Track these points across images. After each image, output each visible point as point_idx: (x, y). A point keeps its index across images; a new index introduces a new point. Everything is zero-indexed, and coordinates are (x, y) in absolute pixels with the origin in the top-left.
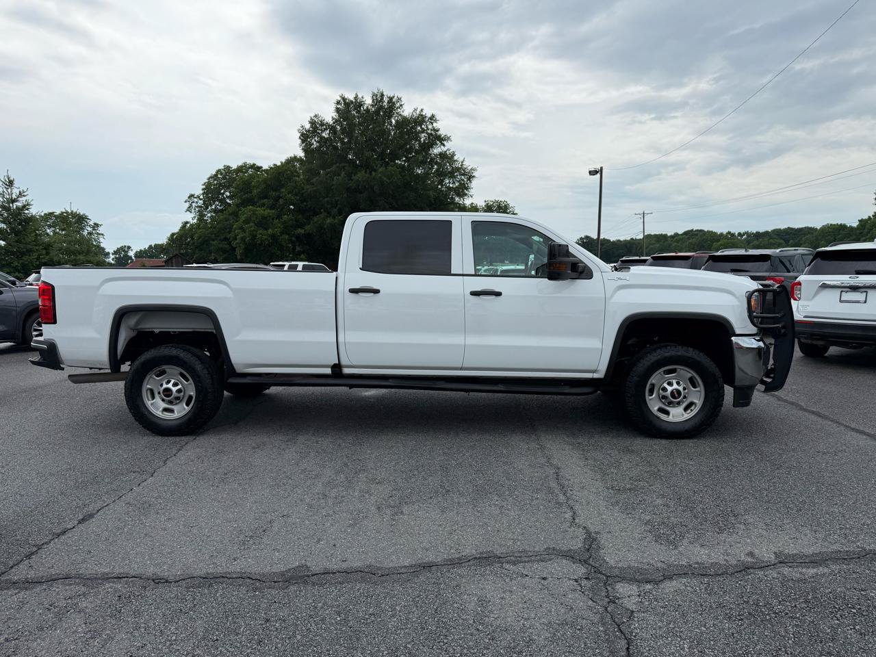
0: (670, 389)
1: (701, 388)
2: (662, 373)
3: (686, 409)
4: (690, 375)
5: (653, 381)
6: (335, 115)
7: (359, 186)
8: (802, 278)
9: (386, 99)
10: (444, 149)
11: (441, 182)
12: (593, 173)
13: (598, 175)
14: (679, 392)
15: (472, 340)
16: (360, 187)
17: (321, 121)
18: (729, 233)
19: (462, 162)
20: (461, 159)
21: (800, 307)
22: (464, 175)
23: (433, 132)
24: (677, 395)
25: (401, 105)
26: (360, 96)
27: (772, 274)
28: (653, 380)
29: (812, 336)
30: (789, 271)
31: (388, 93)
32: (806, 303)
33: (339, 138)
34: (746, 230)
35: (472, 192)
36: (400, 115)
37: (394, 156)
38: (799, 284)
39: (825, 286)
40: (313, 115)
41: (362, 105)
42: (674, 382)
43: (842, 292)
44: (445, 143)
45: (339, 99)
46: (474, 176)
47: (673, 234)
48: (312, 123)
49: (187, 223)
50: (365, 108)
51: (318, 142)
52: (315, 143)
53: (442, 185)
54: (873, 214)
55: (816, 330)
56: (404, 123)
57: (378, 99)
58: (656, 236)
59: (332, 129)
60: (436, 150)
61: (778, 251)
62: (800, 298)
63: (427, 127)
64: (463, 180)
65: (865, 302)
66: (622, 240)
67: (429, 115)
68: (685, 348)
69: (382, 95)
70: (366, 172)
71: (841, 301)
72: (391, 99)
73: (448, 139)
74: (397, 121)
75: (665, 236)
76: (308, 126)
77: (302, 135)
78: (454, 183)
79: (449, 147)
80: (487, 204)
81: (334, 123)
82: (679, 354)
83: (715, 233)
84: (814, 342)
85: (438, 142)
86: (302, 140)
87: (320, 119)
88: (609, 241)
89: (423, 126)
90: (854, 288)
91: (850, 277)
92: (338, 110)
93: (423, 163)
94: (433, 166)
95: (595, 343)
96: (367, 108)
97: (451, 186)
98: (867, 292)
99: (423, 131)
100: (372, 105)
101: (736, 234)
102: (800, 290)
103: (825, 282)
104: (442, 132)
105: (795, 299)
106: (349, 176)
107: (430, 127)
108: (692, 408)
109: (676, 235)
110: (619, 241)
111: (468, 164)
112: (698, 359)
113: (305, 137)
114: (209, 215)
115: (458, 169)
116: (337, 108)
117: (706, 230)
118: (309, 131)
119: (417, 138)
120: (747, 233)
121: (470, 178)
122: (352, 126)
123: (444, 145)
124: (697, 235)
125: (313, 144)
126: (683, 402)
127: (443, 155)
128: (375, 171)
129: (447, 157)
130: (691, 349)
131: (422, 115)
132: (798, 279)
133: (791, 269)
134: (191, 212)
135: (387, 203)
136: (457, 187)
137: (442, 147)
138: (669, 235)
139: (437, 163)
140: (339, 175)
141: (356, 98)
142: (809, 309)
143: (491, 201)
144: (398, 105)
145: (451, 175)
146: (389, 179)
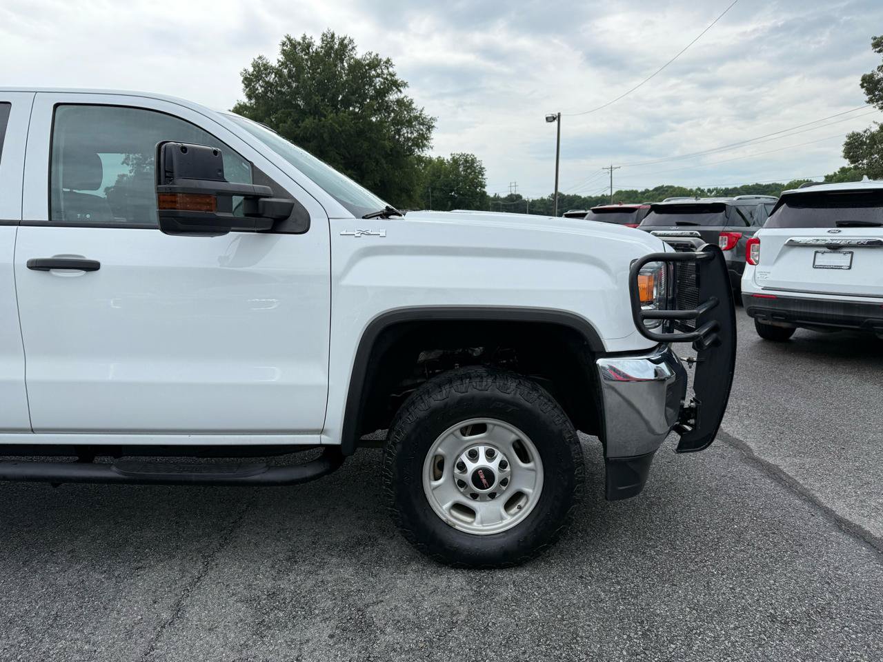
0: (471, 466)
1: (536, 463)
2: (458, 433)
3: (508, 506)
4: (513, 437)
5: (440, 450)
6: (281, 58)
7: (306, 134)
8: (761, 233)
9: (337, 41)
10: (401, 96)
11: (398, 132)
12: (550, 119)
13: (556, 122)
14: (489, 474)
15: (42, 370)
16: (308, 135)
17: (265, 65)
18: (699, 189)
19: (421, 111)
20: (419, 108)
21: (758, 275)
22: (423, 124)
23: (388, 77)
24: (484, 481)
25: (353, 48)
26: (308, 36)
27: (727, 229)
28: (440, 447)
29: (773, 315)
30: (748, 225)
31: (339, 34)
32: (767, 269)
33: (286, 81)
34: (716, 187)
35: (432, 143)
36: (353, 58)
37: (347, 103)
38: (757, 241)
39: (792, 245)
40: (256, 57)
41: (310, 46)
42: (482, 450)
43: (816, 252)
44: (402, 89)
45: (285, 40)
46: (433, 126)
47: (644, 190)
48: (255, 65)
49: (124, 176)
50: (314, 50)
51: (262, 87)
52: (259, 88)
53: (399, 135)
54: (839, 170)
55: (779, 308)
56: (357, 66)
57: (329, 39)
58: (627, 192)
59: (278, 73)
60: (393, 97)
61: (735, 199)
62: (758, 262)
63: (382, 71)
64: (422, 130)
65: (850, 268)
66: (593, 196)
67: (385, 59)
68: (500, 382)
69: (333, 36)
70: (314, 119)
71: (815, 267)
72: (342, 41)
73: (405, 85)
74: (350, 65)
75: (636, 192)
76: (251, 70)
77: (246, 79)
78: (412, 133)
79: (406, 93)
80: (454, 157)
81: (280, 66)
82: (488, 393)
83: (685, 189)
84: (776, 324)
85: (394, 88)
86: (245, 84)
87: (264, 61)
88: (580, 197)
89: (378, 71)
90: (834, 248)
91: (829, 232)
92: (284, 52)
93: (379, 110)
94: (389, 114)
95: (314, 375)
96: (316, 50)
97: (409, 136)
98: (852, 253)
99: (378, 76)
100: (322, 47)
101: (706, 190)
102: (758, 250)
103: (793, 239)
104: (399, 78)
105: (751, 263)
106: (296, 122)
107: (385, 71)
108: (521, 503)
109: (647, 191)
110: (590, 197)
111: (427, 113)
112: (529, 405)
113: (248, 81)
114: (148, 167)
115: (416, 118)
116: (284, 50)
117: (676, 186)
118: (252, 75)
119: (371, 83)
120: (716, 189)
121: (430, 128)
122: (300, 69)
123: (401, 92)
124: (667, 191)
125: (257, 89)
126: (503, 492)
127: (400, 102)
128: (325, 116)
129: (404, 105)
130: (512, 385)
131: (377, 60)
132: (756, 235)
133: (750, 221)
134: (128, 164)
135: (339, 154)
136: (415, 138)
137: (399, 93)
138: (639, 191)
139: (394, 111)
140: (285, 122)
141: (304, 38)
142: (770, 277)
143: (457, 154)
144: (350, 47)
145: (409, 123)
146: (341, 127)
